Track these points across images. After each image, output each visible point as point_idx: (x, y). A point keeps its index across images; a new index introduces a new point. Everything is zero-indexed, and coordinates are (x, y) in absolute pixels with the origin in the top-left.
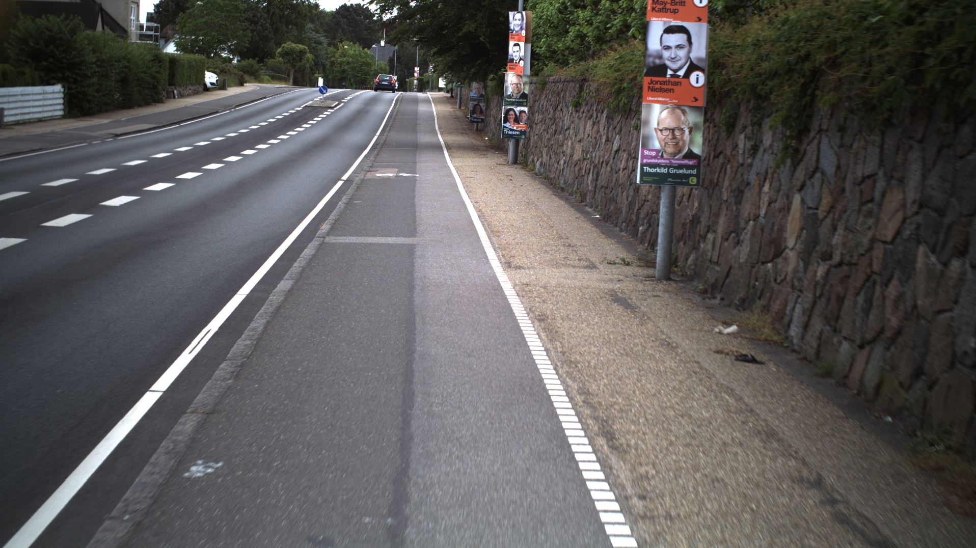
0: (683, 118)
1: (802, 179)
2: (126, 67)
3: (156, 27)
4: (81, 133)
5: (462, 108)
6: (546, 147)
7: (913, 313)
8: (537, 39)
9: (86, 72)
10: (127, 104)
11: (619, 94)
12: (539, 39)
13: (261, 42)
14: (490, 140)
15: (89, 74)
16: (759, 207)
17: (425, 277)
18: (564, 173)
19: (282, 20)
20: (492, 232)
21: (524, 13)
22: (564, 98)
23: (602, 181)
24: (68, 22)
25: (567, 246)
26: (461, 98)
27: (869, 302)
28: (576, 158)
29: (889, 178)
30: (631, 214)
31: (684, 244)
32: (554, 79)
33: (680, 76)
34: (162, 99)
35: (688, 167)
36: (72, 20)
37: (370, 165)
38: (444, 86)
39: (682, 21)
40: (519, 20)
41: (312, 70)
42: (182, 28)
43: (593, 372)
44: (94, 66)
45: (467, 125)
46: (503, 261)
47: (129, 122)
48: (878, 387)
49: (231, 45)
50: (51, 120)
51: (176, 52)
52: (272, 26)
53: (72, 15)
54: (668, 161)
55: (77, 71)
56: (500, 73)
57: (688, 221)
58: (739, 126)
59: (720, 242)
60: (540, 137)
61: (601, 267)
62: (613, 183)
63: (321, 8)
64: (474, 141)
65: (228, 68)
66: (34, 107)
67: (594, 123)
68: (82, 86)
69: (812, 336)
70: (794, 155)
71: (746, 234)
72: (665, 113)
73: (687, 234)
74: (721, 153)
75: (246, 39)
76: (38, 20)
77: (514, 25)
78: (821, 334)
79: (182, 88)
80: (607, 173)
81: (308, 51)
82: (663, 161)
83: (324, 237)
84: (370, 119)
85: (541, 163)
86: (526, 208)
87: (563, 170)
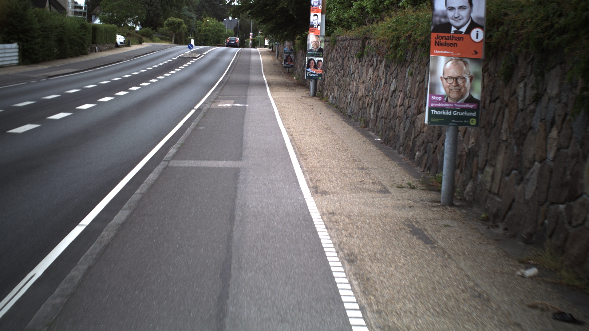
0: (465, 68)
2: (62, 32)
5: (279, 58)
6: (336, 85)
8: (329, 11)
9: (33, 35)
10: (63, 55)
11: (397, 49)
13: (155, 17)
14: (297, 79)
15: (36, 36)
18: (351, 105)
19: (168, 3)
20: (301, 156)
22: (350, 51)
23: (383, 112)
25: (360, 169)
26: (278, 52)
28: (360, 94)
30: (408, 140)
31: (461, 172)
32: (342, 38)
33: (462, 32)
34: (87, 52)
35: (469, 110)
37: (215, 97)
38: (268, 44)
41: (186, 34)
42: (103, 8)
44: (39, 31)
45: (282, 69)
46: (311, 185)
47: (61, 68)
49: (134, 19)
50: (9, 66)
51: (99, 23)
52: (162, 7)
54: (452, 105)
55: (28, 34)
56: (304, 35)
57: (464, 153)
58: (517, 76)
59: (500, 176)
60: (332, 78)
61: (392, 190)
62: (392, 116)
64: (286, 80)
65: (132, 32)
67: (374, 70)
68: (31, 44)
71: (532, 173)
72: (449, 64)
73: (464, 164)
74: (498, 98)
75: (144, 15)
77: (314, 2)
79: (101, 45)
80: (386, 108)
81: (184, 22)
83: (169, 161)
84: (220, 66)
85: (333, 97)
86: (325, 133)
87: (350, 102)
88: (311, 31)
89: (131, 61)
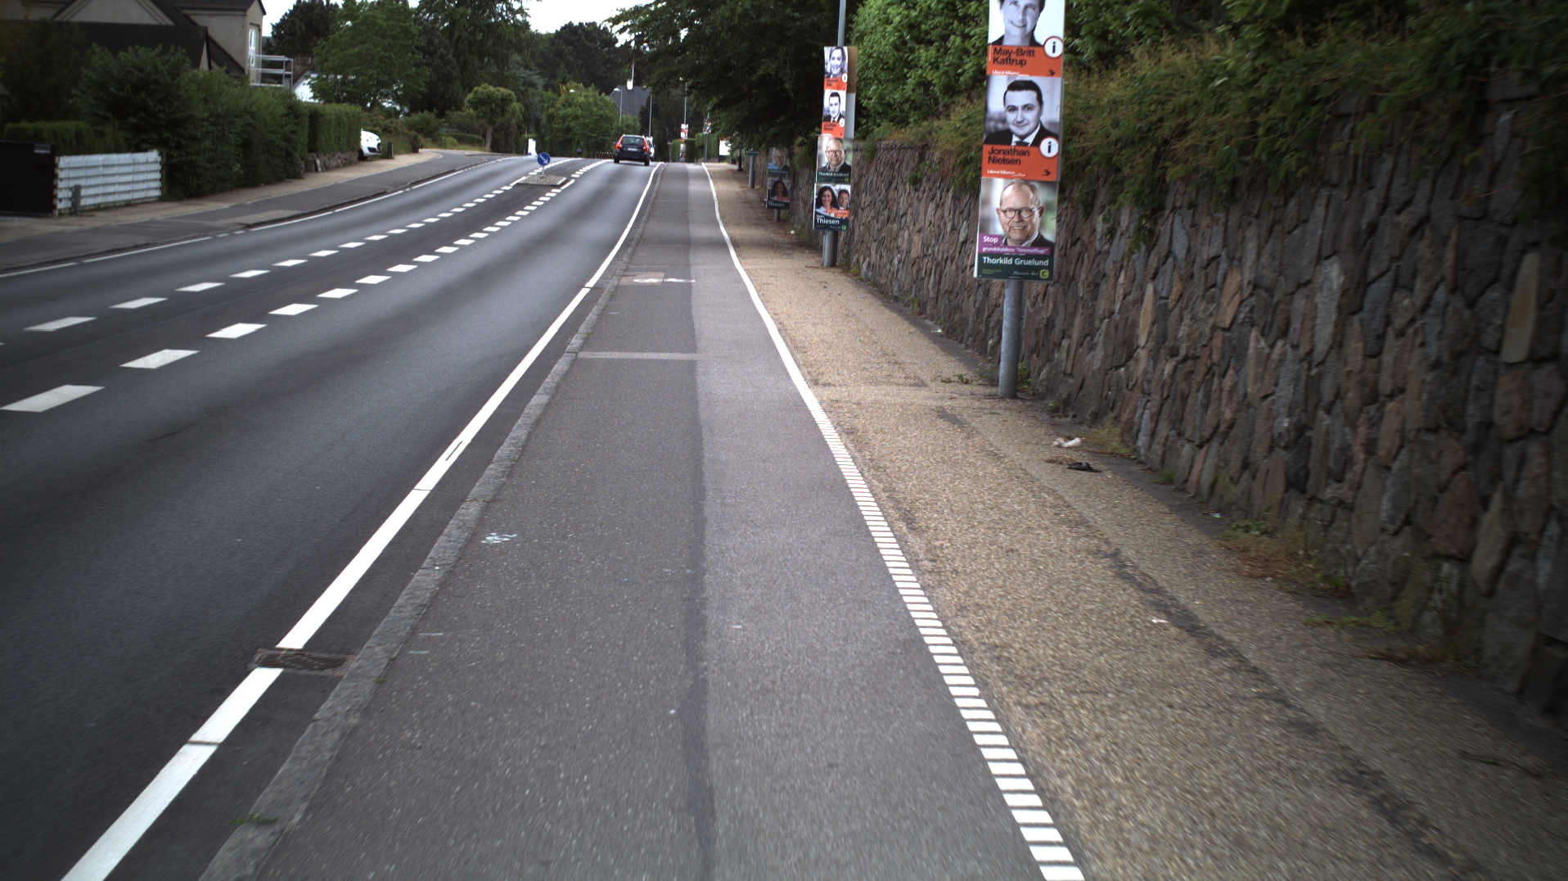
0: (1032, 195)
1: (1155, 265)
2: (249, 125)
3: (287, 63)
4: (197, 222)
5: (757, 187)
6: (875, 241)
7: (1245, 404)
8: (866, 85)
9: (193, 133)
10: (250, 180)
12: (867, 86)
13: (440, 83)
14: (796, 234)
15: (199, 134)
16: (1113, 302)
17: (710, 393)
18: (899, 277)
19: (473, 49)
21: (845, 49)
22: (899, 171)
23: (944, 287)
24: (166, 57)
25: (892, 363)
26: (754, 173)
27: (1208, 396)
28: (914, 254)
29: (1231, 259)
31: (1038, 356)
32: (887, 145)
33: (1028, 143)
34: (298, 172)
35: (1038, 257)
36: (173, 54)
37: (623, 268)
38: (727, 154)
39: (1031, 74)
40: (838, 59)
41: (519, 127)
42: (322, 63)
43: (902, 475)
44: (205, 123)
45: (763, 212)
46: (809, 378)
48: (1213, 486)
49: (398, 89)
50: (143, 203)
51: (312, 100)
52: (458, 58)
53: (173, 47)
54: (1013, 250)
55: (181, 131)
56: (812, 135)
57: (1042, 325)
58: (1098, 206)
59: (1074, 349)
60: (868, 227)
61: (932, 384)
62: (959, 286)
63: (533, 29)
64: (774, 236)
65: (394, 124)
66: (120, 184)
67: (937, 206)
68: (188, 154)
69: (1158, 444)
70: (1147, 236)
71: (1101, 335)
72: (1010, 189)
73: (1041, 342)
74: (1078, 239)
75: (421, 81)
76: (121, 54)
77: (832, 66)
78: (1166, 439)
79: (328, 155)
80: (952, 273)
81: (515, 97)
82: (1006, 250)
83: (577, 353)
84: (616, 205)
85: (869, 264)
86: (843, 321)
87: (897, 272)
88: (826, 129)
89: (406, 192)
